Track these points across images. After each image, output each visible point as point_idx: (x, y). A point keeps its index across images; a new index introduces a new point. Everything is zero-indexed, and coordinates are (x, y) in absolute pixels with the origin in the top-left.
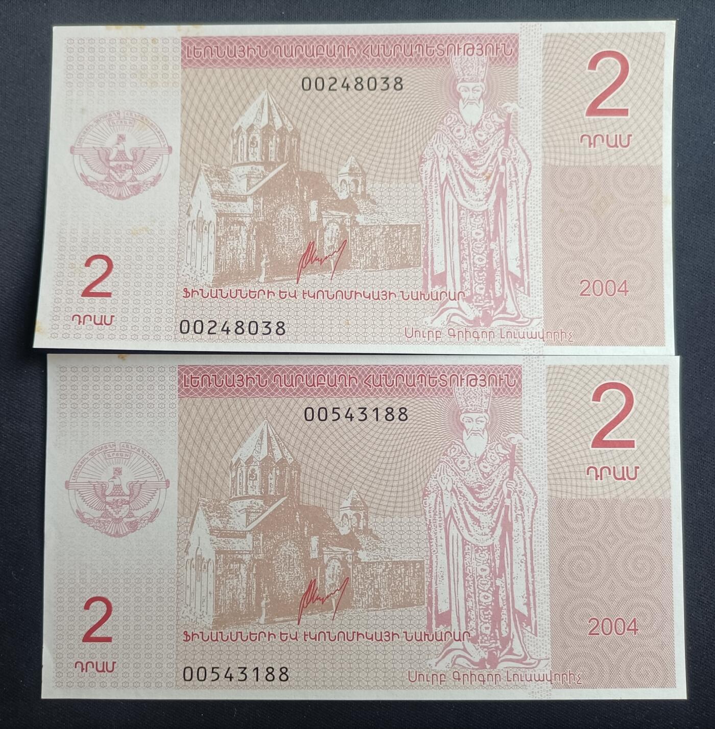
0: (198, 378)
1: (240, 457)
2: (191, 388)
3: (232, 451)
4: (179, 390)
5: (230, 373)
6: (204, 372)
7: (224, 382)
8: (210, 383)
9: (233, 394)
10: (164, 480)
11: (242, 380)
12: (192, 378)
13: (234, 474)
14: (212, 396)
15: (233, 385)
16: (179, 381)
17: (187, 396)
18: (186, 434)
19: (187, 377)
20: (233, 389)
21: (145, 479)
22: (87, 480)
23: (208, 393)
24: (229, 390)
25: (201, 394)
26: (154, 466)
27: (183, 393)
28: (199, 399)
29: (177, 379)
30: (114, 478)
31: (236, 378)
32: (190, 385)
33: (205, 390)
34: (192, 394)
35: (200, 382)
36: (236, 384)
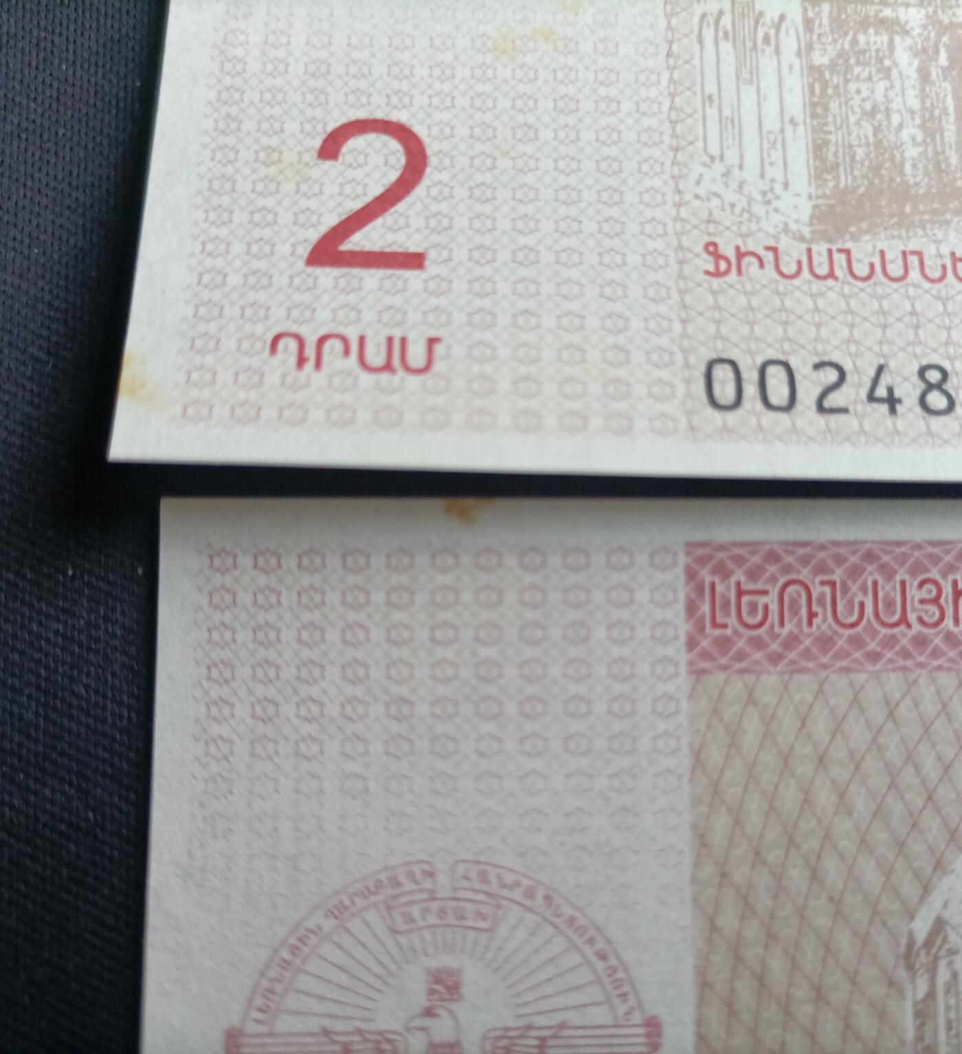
0: (765, 592)
1: (946, 915)
2: (736, 632)
3: (910, 889)
4: (691, 644)
5: (888, 573)
6: (788, 569)
7: (869, 609)
8: (812, 615)
9: (906, 654)
10: (637, 1018)
11: (936, 601)
12: (740, 593)
13: (922, 988)
14: (825, 667)
15: (904, 620)
16: (691, 608)
17: (725, 668)
18: (721, 824)
19: (720, 588)
20: (905, 636)
21: (557, 1019)
22: (314, 1024)
23: (807, 654)
24: (890, 642)
25: (775, 659)
26: (594, 960)
27: (706, 656)
28: (771, 680)
29: (681, 596)
30: (429, 1013)
31: (914, 594)
32: (732, 620)
33: (792, 641)
34: (740, 656)
35: (774, 608)
36: (912, 617)
